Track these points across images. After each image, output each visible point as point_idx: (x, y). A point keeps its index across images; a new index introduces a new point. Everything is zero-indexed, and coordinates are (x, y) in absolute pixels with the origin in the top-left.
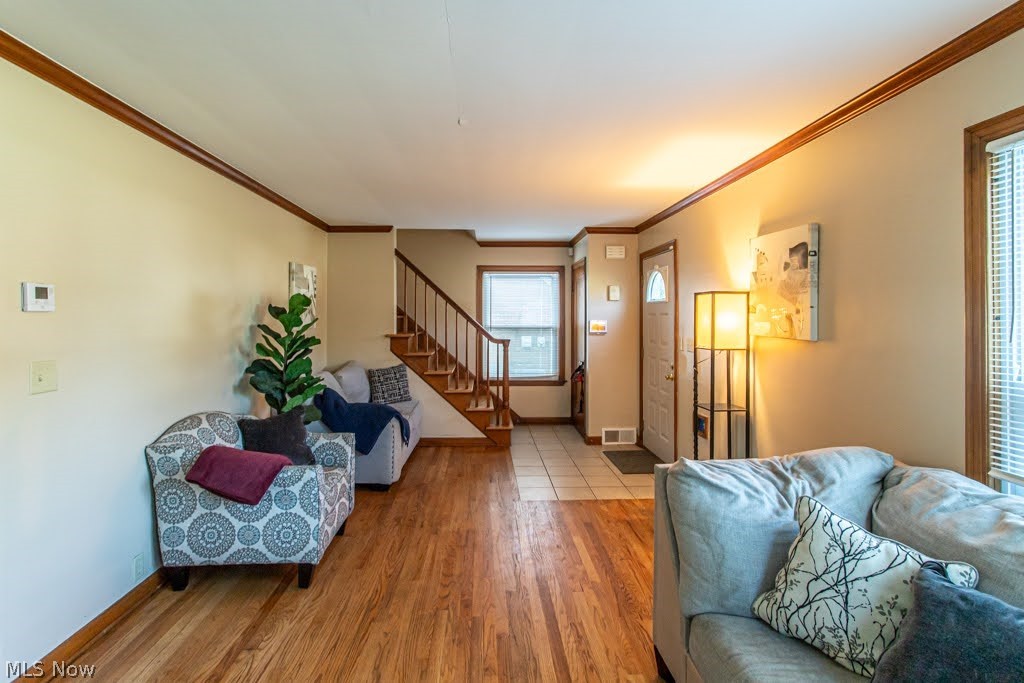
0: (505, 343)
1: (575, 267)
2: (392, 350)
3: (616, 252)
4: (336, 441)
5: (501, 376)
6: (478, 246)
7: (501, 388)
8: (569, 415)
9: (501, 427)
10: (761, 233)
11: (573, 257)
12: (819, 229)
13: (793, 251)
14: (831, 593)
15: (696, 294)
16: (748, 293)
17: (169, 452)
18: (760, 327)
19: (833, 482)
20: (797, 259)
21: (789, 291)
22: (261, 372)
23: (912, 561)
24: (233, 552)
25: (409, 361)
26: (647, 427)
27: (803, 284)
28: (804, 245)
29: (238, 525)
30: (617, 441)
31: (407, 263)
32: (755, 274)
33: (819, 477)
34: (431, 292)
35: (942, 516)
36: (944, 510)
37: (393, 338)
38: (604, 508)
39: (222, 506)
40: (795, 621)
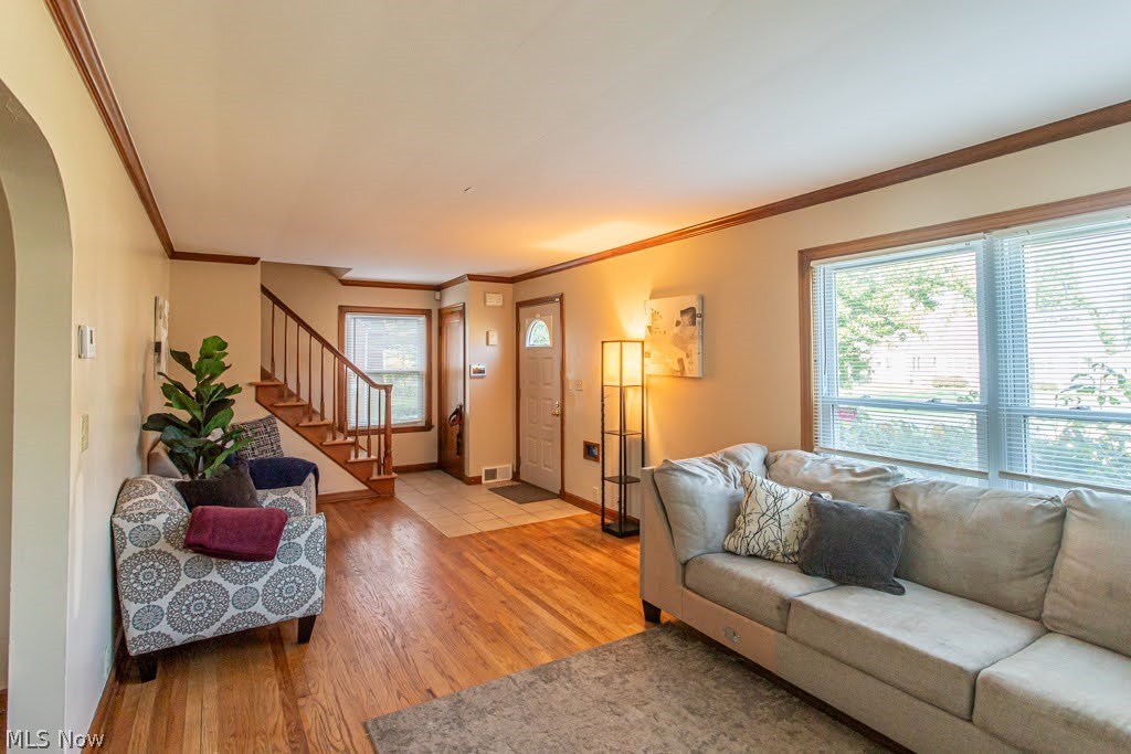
0: (388, 389)
1: (443, 312)
2: (257, 400)
3: (494, 300)
4: (288, 495)
5: (383, 423)
6: (340, 284)
7: (383, 436)
8: (436, 460)
9: (383, 476)
10: (652, 297)
11: (440, 301)
12: (702, 299)
13: (683, 313)
14: (772, 521)
15: (603, 342)
16: (643, 342)
17: (148, 519)
18: (653, 368)
19: (748, 464)
20: (687, 319)
21: (680, 342)
22: (167, 428)
23: (805, 496)
24: (229, 619)
25: (279, 412)
26: (525, 462)
27: (692, 337)
28: (692, 309)
29: (232, 589)
30: (495, 478)
31: (276, 301)
32: (649, 328)
33: (739, 463)
34: (304, 334)
35: (806, 473)
36: (806, 470)
37: (258, 387)
38: (525, 531)
39: (214, 572)
40: (753, 543)
